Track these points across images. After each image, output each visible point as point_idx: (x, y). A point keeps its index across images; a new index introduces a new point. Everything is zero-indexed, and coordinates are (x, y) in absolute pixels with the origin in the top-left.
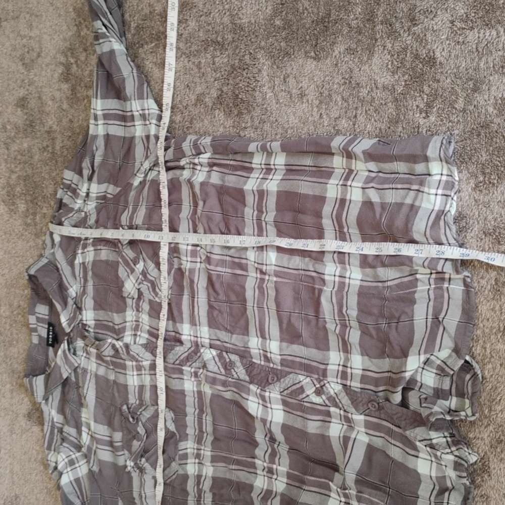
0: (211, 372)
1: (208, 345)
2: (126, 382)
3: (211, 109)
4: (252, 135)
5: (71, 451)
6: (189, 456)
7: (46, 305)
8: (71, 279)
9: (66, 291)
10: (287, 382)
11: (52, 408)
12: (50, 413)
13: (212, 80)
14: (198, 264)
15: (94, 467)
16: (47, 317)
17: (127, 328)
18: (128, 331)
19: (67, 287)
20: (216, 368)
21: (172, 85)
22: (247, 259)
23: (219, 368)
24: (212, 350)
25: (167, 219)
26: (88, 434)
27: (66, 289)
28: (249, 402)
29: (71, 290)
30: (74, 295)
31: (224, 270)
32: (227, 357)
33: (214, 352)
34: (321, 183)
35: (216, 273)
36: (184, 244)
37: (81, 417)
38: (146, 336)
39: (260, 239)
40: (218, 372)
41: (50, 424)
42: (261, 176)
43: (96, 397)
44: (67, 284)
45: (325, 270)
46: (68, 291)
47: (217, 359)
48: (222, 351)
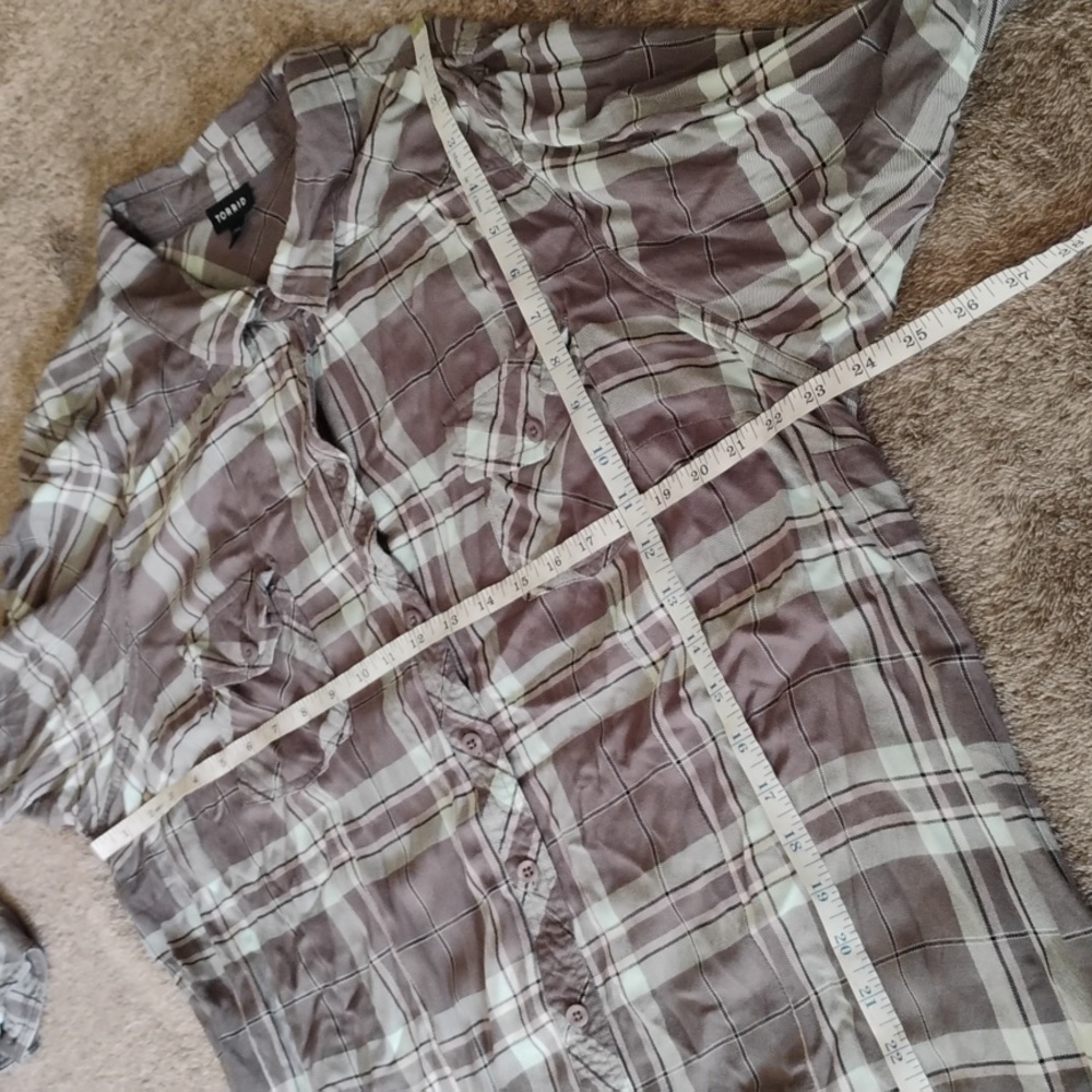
0: (482, 829)
1: (521, 773)
2: (312, 551)
3: (993, 499)
4: (1010, 688)
5: (99, 459)
6: (315, 815)
7: (271, 149)
8: (369, 208)
9: (337, 220)
10: (597, 1057)
11: (119, 325)
12: (109, 328)
13: (1065, 458)
14: (645, 661)
15: (122, 552)
16: (251, 172)
17: (399, 479)
18: (396, 488)
19: (346, 212)
20: (500, 835)
21: (977, 314)
22: (743, 813)
23: (503, 841)
24: (520, 794)
25: (674, 499)
26: (157, 480)
27: (341, 215)
28: (501, 974)
29: (351, 225)
30: (348, 240)
31: (682, 755)
32: (535, 846)
33: (520, 803)
34: (1019, 1003)
35: (662, 741)
36: (658, 599)
37: (168, 437)
38: (423, 560)
39: (806, 840)
40: (496, 848)
41: (94, 345)
42: (934, 781)
43: (227, 466)
44: (351, 209)
45: (853, 1068)
46: (341, 223)
47: (514, 823)
48: (536, 821)
